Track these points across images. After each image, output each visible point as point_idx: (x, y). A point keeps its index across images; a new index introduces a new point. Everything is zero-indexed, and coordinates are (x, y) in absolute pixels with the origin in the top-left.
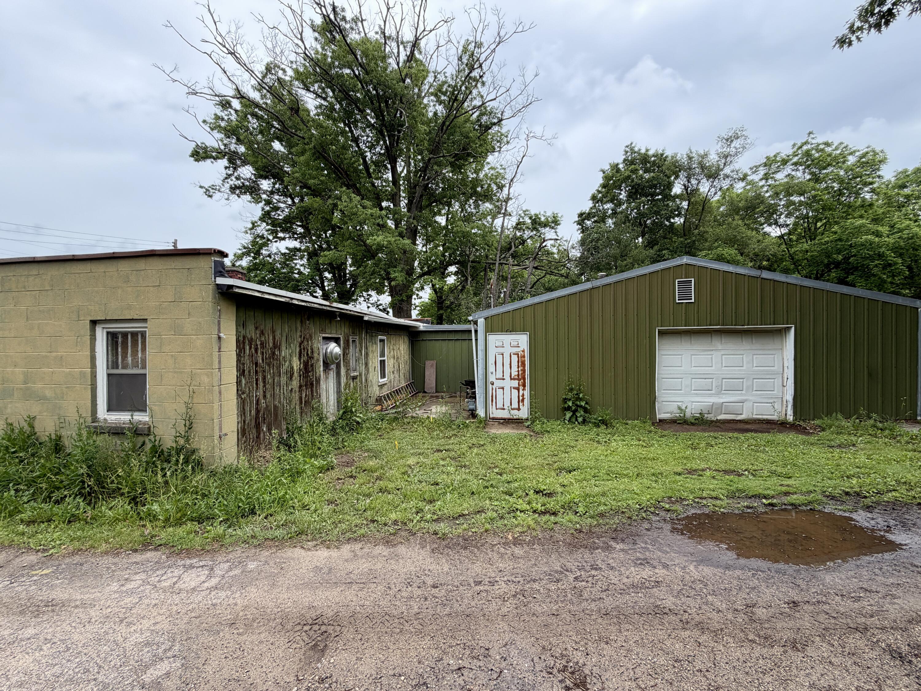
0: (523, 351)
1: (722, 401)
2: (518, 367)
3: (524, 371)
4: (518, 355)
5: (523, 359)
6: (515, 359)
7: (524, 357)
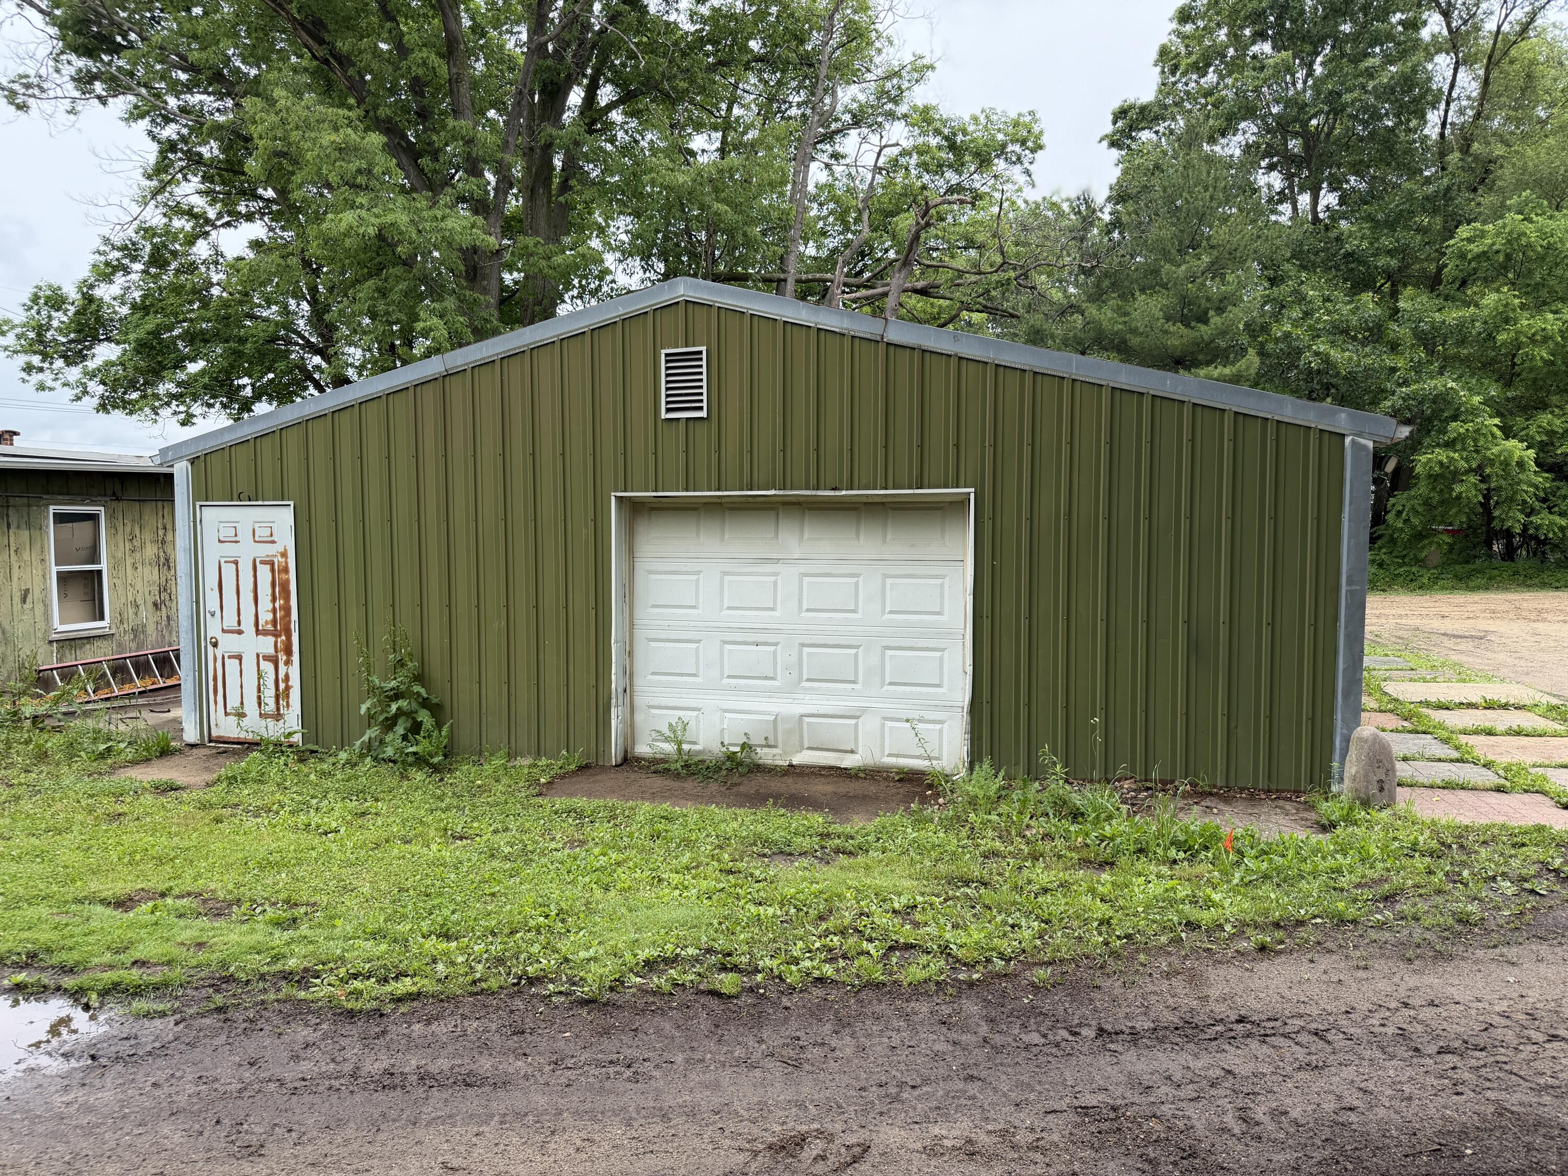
0: (284, 555)
1: (798, 710)
2: (274, 600)
3: (287, 609)
4: (272, 564)
5: (284, 576)
6: (264, 574)
7: (286, 570)
